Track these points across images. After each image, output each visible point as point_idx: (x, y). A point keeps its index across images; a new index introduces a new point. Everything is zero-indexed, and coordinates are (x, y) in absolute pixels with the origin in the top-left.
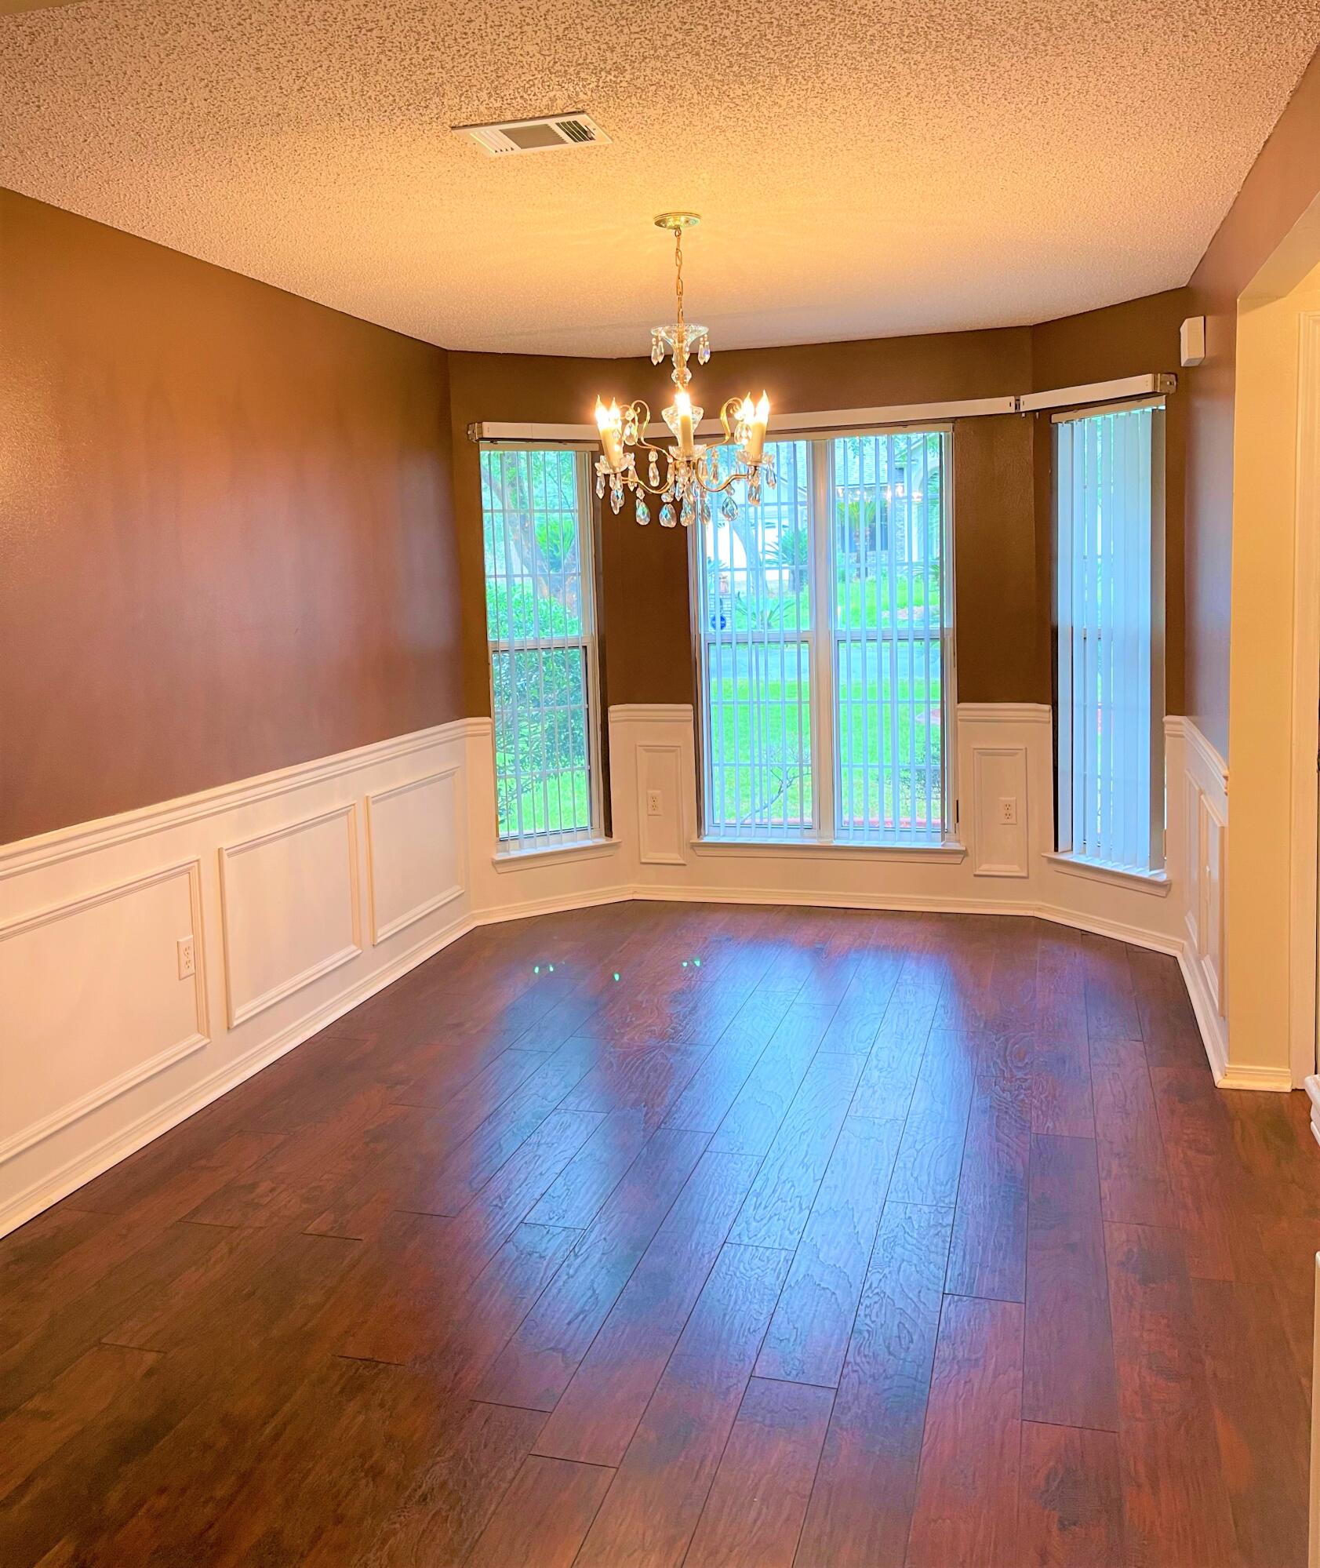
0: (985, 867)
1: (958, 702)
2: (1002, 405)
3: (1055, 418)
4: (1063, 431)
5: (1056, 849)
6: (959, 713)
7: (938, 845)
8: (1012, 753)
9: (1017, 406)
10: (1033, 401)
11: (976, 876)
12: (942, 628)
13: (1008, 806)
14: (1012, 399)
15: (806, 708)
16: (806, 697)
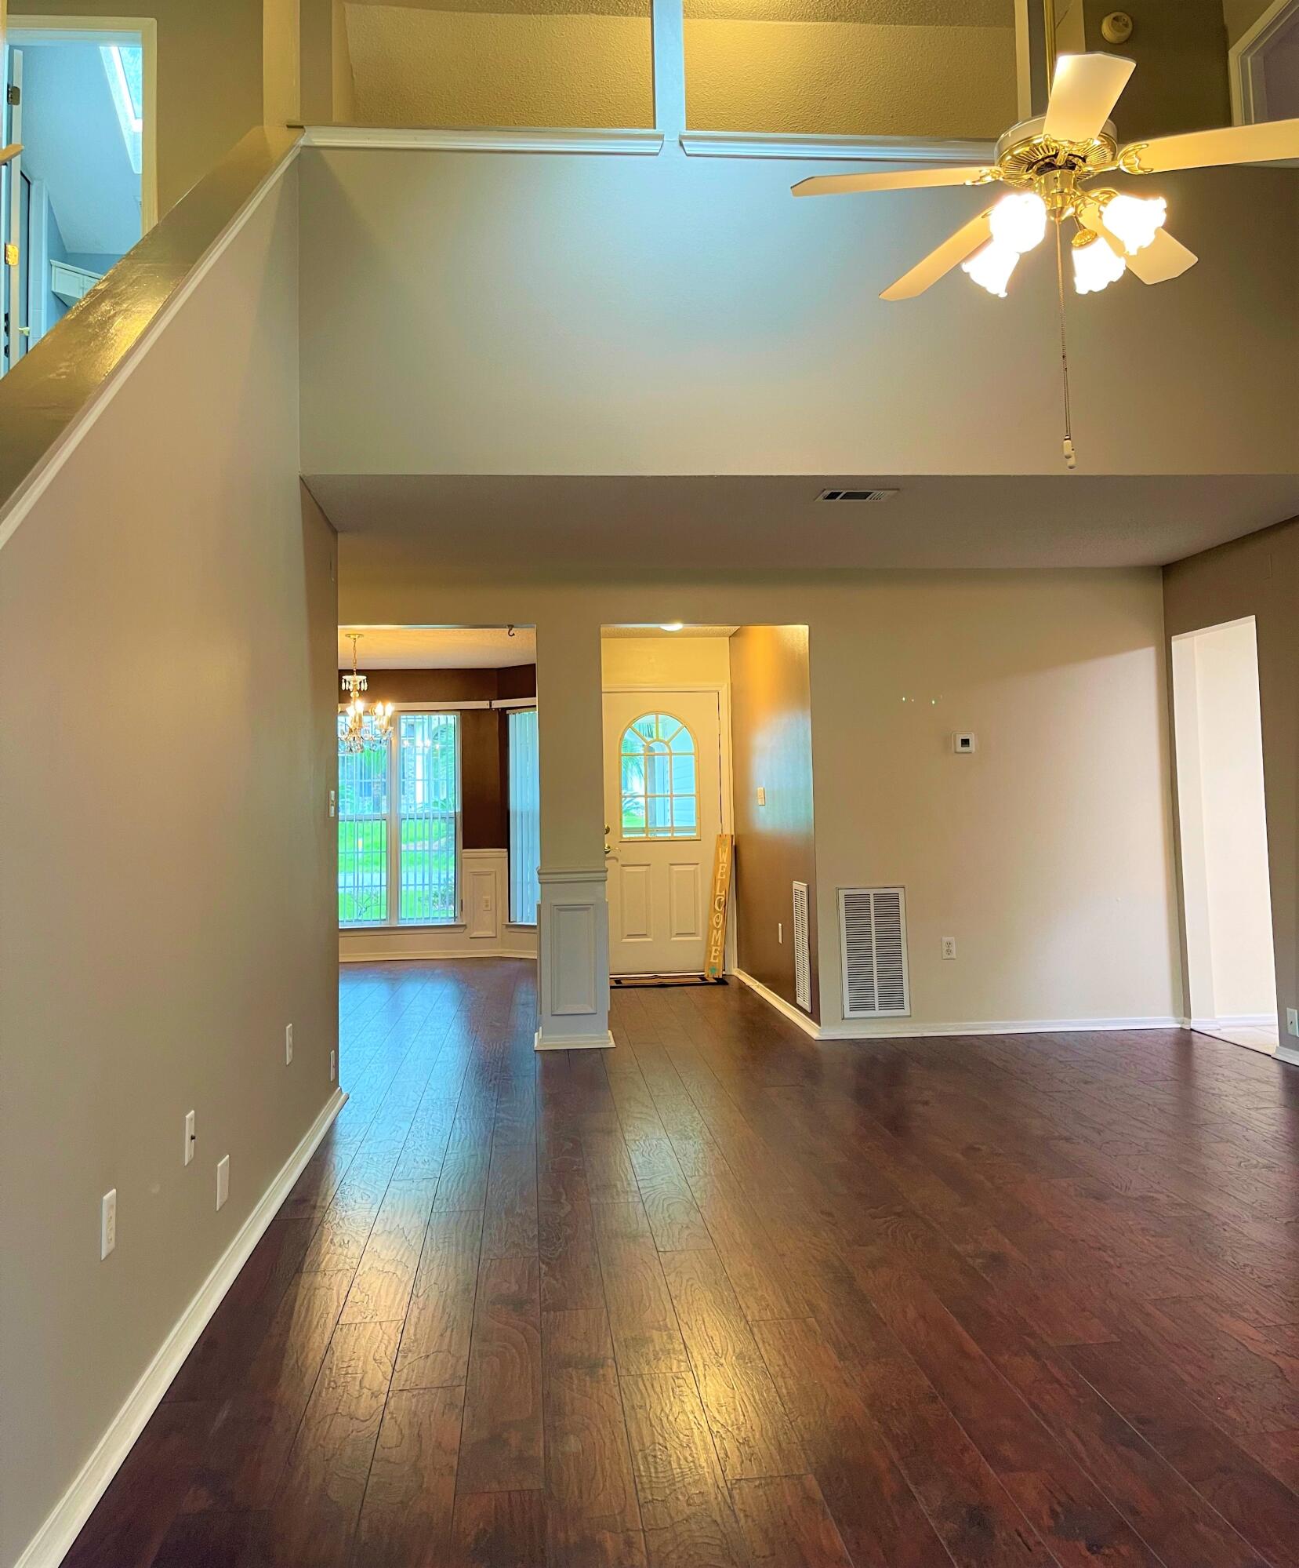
0: (475, 933)
1: (463, 848)
2: (484, 705)
3: (508, 712)
4: (511, 718)
5: (510, 921)
6: (463, 855)
7: (453, 923)
8: (488, 874)
9: (491, 706)
10: (498, 704)
11: (471, 938)
12: (455, 812)
13: (487, 901)
14: (488, 702)
15: (384, 854)
16: (384, 849)
